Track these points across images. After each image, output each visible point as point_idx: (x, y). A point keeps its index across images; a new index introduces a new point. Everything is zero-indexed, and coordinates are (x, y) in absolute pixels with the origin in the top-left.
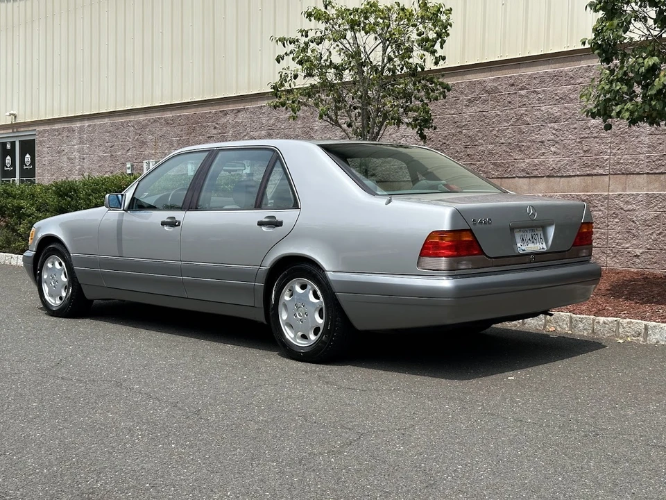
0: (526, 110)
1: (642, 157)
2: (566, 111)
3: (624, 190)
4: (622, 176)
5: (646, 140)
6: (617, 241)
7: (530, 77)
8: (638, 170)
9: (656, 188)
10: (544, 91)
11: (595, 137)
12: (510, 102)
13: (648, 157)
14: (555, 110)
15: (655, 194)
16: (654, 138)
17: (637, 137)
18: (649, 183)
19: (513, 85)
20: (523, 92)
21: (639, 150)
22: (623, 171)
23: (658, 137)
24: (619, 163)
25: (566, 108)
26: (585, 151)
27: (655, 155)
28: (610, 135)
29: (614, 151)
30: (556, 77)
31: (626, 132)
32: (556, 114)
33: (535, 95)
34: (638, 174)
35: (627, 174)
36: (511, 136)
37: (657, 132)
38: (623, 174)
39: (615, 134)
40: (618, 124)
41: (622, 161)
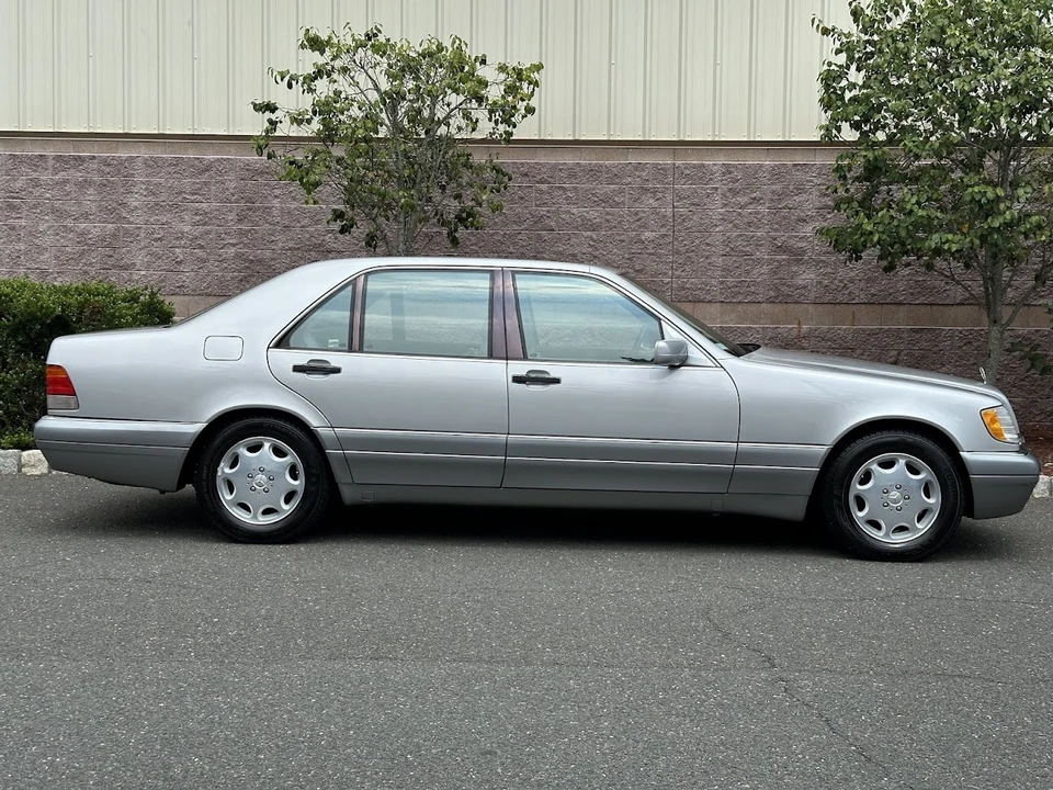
0: (548, 211)
1: (714, 282)
2: (608, 217)
4: (687, 304)
5: (719, 261)
7: (555, 167)
8: (708, 298)
9: (733, 320)
10: (575, 188)
11: (650, 254)
12: (522, 198)
13: (722, 283)
14: (593, 214)
16: (730, 261)
17: (707, 258)
18: (723, 313)
19: (526, 175)
20: (544, 187)
21: (710, 273)
22: (690, 298)
23: (734, 258)
24: (683, 288)
25: (608, 214)
26: (637, 271)
27: (731, 281)
28: (671, 253)
29: (677, 273)
30: (593, 172)
31: (693, 251)
32: (595, 221)
33: (561, 192)
34: (709, 302)
35: (694, 303)
36: (525, 243)
37: (733, 253)
38: (689, 302)
39: (678, 253)
40: (683, 241)
41: (688, 286)
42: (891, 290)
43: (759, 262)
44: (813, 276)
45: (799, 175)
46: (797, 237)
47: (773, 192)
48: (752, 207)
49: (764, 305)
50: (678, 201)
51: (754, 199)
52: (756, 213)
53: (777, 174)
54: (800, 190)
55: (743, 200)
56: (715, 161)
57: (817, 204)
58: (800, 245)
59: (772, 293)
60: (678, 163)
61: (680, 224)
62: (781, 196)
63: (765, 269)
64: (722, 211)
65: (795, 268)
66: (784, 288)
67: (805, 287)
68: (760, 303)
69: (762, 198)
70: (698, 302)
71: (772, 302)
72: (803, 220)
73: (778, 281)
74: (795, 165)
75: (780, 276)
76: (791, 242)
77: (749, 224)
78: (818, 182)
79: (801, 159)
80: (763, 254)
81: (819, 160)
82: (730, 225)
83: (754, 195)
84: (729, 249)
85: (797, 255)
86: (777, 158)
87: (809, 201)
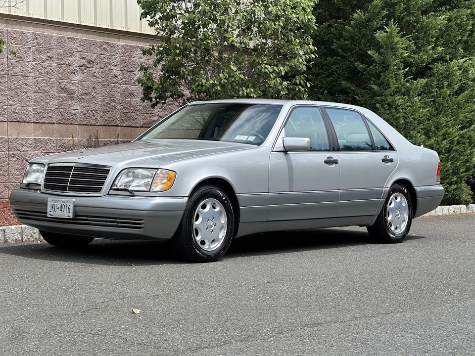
1: (31, 109)
3: (19, 134)
4: (16, 123)
5: (33, 96)
6: (16, 177)
8: (28, 119)
9: (40, 134)
15: (40, 139)
16: (38, 96)
17: (26, 93)
18: (35, 130)
21: (28, 103)
23: (40, 94)
24: (14, 113)
27: (39, 109)
28: (7, 89)
29: (11, 102)
31: (19, 88)
34: (28, 122)
35: (20, 122)
37: (39, 91)
38: (18, 122)
39: (10, 89)
40: (13, 81)
41: (17, 111)
42: (114, 118)
43: (52, 97)
44: (78, 107)
45: (71, 45)
46: (70, 83)
47: (59, 54)
48: (47, 62)
49: (56, 125)
50: (10, 55)
51: (49, 57)
52: (50, 66)
53: (60, 42)
54: (71, 54)
55: (44, 57)
56: (29, 30)
57: (80, 64)
58: (72, 88)
59: (60, 118)
60: (9, 29)
61: (11, 70)
62: (61, 57)
63: (56, 102)
64: (33, 63)
65: (70, 103)
66: (65, 115)
67: (75, 114)
68: (54, 123)
69: (53, 57)
70: (23, 122)
71: (60, 123)
72: (73, 73)
73: (62, 110)
74: (68, 38)
75: (63, 107)
76: (68, 86)
77: (47, 73)
78: (80, 49)
79: (71, 34)
80: (54, 92)
81: (79, 36)
82: (38, 73)
83: (49, 55)
84: (37, 88)
85: (71, 94)
86: (59, 32)
87: (76, 61)
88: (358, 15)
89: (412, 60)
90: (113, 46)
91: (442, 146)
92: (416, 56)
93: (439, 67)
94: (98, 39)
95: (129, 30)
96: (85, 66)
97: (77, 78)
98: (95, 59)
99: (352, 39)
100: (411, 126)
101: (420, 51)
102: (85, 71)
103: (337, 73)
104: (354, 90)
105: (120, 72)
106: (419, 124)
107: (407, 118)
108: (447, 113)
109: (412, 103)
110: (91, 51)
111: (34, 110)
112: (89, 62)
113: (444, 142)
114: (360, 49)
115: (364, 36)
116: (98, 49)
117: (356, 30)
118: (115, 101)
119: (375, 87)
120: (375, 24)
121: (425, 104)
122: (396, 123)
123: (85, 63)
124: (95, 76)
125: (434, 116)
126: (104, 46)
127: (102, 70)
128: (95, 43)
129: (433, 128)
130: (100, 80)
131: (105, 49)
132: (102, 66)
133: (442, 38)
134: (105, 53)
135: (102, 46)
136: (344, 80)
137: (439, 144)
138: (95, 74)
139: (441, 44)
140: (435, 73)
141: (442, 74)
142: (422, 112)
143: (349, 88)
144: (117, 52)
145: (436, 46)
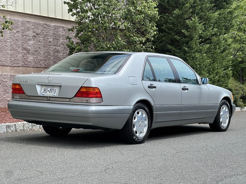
3: (2, 72)
4: (1, 66)
5: (9, 52)
6: (1, 95)
8: (7, 65)
9: (13, 72)
15: (13, 75)
17: (6, 50)
18: (11, 70)
21: (7, 56)
23: (13, 51)
27: (13, 59)
31: (2, 48)
34: (7, 66)
35: (3, 66)
37: (13, 49)
38: (2, 66)
41: (1, 60)
42: (49, 64)
43: (19, 53)
44: (32, 58)
45: (28, 25)
46: (28, 45)
47: (22, 30)
48: (16, 34)
49: (21, 67)
51: (17, 31)
52: (18, 36)
53: (23, 23)
54: (28, 30)
55: (15, 31)
57: (33, 35)
58: (29, 48)
59: (23, 64)
62: (23, 31)
63: (21, 55)
64: (10, 34)
65: (28, 56)
66: (26, 62)
67: (30, 62)
68: (20, 66)
69: (19, 31)
70: (4, 66)
71: (23, 67)
72: (29, 40)
73: (24, 60)
74: (27, 21)
75: (25, 58)
76: (27, 47)
77: (17, 40)
78: (33, 27)
79: (28, 19)
80: (20, 50)
81: (32, 20)
82: (12, 40)
83: (17, 30)
84: (12, 48)
85: (28, 51)
86: (22, 18)
87: (31, 33)
88: (176, 12)
89: (203, 35)
90: (49, 26)
91: (215, 79)
92: (204, 33)
93: (215, 39)
94: (42, 22)
95: (56, 18)
96: (35, 36)
97: (31, 42)
98: (40, 33)
99: (173, 24)
100: (202, 68)
101: (206, 30)
102: (35, 39)
103: (165, 41)
104: (174, 50)
105: (52, 39)
106: (205, 67)
107: (200, 65)
108: (218, 62)
109: (203, 57)
110: (38, 29)
111: (10, 59)
112: (37, 34)
113: (217, 77)
114: (177, 29)
115: (179, 22)
116: (42, 27)
117: (175, 19)
118: (50, 55)
119: (186, 49)
120: (186, 16)
121: (208, 57)
122: (196, 67)
123: (35, 35)
124: (40, 42)
125: (212, 63)
126: (44, 26)
127: (44, 38)
128: (40, 24)
129: (211, 70)
130: (42, 44)
131: (45, 27)
132: (43, 36)
133: (216, 24)
134: (45, 29)
135: (43, 26)
136: (169, 45)
137: (214, 78)
138: (40, 41)
139: (215, 27)
140: (213, 42)
141: (216, 42)
142: (207, 62)
143: (172, 49)
144: (51, 29)
145: (213, 28)
